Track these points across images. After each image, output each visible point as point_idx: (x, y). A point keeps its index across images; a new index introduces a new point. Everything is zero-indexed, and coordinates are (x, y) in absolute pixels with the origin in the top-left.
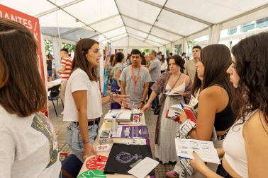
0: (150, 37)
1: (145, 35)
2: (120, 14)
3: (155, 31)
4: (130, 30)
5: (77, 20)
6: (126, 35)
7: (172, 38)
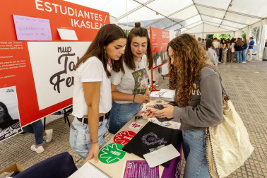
0: (225, 22)
1: (220, 21)
2: (194, 4)
3: (229, 16)
4: (205, 18)
5: (157, 13)
6: (202, 22)
7: (249, 21)
